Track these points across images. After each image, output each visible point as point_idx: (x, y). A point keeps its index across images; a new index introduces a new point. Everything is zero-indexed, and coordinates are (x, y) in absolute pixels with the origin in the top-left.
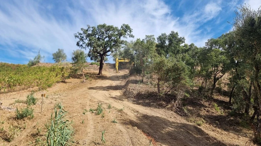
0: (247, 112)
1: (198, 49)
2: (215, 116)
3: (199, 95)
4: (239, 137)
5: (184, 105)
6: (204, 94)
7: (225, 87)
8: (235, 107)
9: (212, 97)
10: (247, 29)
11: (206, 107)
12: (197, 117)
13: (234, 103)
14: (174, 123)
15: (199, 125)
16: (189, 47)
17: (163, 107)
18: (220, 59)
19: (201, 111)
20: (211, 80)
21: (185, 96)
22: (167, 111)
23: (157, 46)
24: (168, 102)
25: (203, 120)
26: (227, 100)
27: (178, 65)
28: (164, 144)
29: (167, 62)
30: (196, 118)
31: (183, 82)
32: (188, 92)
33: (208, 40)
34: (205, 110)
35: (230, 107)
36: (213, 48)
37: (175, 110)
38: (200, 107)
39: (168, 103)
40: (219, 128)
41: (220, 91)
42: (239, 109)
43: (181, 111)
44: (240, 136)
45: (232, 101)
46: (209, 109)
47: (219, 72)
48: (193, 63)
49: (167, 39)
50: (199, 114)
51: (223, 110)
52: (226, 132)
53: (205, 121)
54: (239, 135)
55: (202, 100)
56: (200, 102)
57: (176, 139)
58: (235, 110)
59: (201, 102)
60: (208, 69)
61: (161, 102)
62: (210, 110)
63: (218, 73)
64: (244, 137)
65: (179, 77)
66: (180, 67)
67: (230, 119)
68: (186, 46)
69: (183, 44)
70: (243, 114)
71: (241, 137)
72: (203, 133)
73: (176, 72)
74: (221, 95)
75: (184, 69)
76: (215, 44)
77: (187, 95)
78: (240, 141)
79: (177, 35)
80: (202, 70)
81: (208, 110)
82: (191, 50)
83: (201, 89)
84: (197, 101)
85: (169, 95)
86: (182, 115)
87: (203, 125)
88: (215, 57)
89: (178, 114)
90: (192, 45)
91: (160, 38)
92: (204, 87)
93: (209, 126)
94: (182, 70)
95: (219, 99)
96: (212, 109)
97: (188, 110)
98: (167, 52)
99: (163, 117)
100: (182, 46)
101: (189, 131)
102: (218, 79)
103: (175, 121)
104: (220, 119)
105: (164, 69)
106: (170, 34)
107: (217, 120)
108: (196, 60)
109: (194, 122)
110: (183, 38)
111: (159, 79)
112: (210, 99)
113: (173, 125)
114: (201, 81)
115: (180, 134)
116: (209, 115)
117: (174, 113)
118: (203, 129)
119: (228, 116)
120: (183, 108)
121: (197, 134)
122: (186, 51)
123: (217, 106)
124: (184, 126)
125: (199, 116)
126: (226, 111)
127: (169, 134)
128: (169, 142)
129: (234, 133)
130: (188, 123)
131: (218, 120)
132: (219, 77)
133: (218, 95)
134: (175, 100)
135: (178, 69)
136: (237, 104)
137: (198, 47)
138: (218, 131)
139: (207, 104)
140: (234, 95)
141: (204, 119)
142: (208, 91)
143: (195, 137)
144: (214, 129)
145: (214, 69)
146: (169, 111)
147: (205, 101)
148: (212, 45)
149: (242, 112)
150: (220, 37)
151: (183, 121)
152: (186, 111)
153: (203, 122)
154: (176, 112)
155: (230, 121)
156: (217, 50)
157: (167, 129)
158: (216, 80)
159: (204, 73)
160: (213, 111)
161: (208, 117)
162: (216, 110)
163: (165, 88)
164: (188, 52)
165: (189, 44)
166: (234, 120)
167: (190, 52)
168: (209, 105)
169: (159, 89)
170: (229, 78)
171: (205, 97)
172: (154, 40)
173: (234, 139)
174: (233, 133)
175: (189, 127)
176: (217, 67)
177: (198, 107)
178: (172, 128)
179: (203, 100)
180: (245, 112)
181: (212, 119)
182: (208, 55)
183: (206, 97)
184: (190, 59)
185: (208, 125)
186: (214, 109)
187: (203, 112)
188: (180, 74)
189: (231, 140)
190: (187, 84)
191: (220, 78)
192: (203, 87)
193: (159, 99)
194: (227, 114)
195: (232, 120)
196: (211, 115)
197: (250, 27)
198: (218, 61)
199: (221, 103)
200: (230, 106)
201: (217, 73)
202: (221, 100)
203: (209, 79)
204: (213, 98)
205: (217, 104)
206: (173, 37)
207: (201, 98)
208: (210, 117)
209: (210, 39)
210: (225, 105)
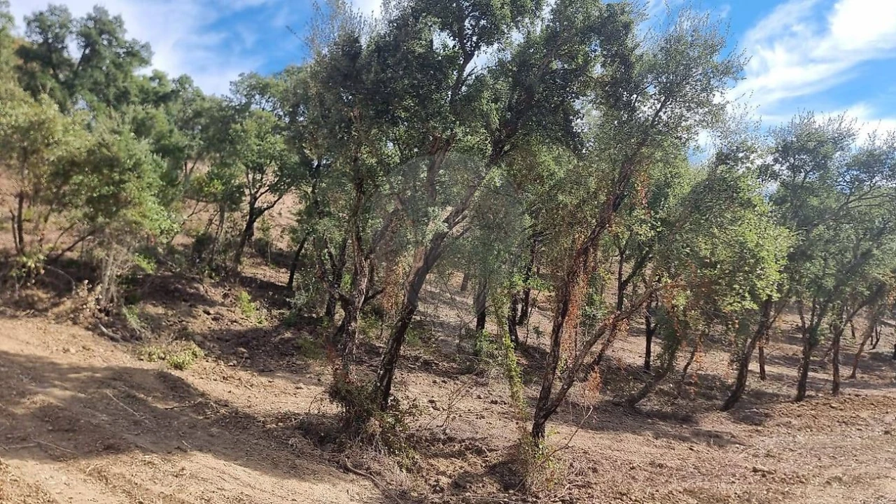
0: (330, 313)
1: (204, 99)
2: (239, 332)
3: (194, 264)
4: (298, 388)
5: (130, 300)
6: (211, 260)
7: (281, 239)
8: (300, 299)
9: (239, 269)
10: (338, 65)
11: (212, 304)
12: (176, 339)
13: (299, 288)
14: (77, 369)
15: (179, 367)
16: (172, 86)
17: (38, 310)
18: (271, 148)
19: (194, 317)
20: (237, 215)
21: (137, 268)
22: (53, 327)
23: (24, 53)
24: (62, 289)
25: (197, 349)
26: (282, 280)
27: (115, 149)
28: (12, 458)
29: (66, 131)
30: (169, 344)
31: (130, 214)
32: (148, 251)
33: (240, 75)
34: (208, 314)
35: (288, 300)
36: (253, 107)
37: (90, 320)
38: (190, 306)
39: (60, 295)
40: (245, 368)
41: (264, 252)
42: (311, 306)
43: (118, 322)
44: (301, 385)
45: (294, 284)
46: (223, 311)
47: (266, 191)
48: (181, 150)
49: (71, 32)
50: (185, 329)
51: (265, 310)
52: (264, 380)
53: (202, 353)
54: (299, 381)
55: (201, 281)
56: (195, 288)
57: (74, 431)
58: (300, 310)
59: (197, 289)
60: (232, 176)
61: (29, 292)
62: (225, 313)
63: (262, 194)
64: (312, 387)
65: (115, 196)
66: (122, 155)
67: (282, 339)
68: (160, 79)
69: (147, 71)
70: (320, 320)
71: (303, 386)
72: (188, 391)
73: (102, 174)
74: (266, 265)
75: (137, 165)
76: (262, 94)
77: (144, 264)
78: (300, 398)
79: (120, 26)
80: (211, 177)
81: (217, 313)
82: (180, 100)
83: (203, 242)
84: (183, 285)
85: (71, 262)
86: (118, 336)
87: (195, 366)
88: (257, 137)
89: (102, 334)
90: (183, 81)
91: (38, 22)
92: (214, 235)
93: (214, 365)
94: (130, 170)
95: (259, 276)
96: (233, 309)
97: (144, 317)
98: (70, 88)
99: (26, 352)
100: (144, 77)
101: (134, 392)
102: (261, 212)
103: (83, 364)
104: (254, 339)
105: (52, 155)
106: (90, 18)
107: (241, 345)
108: (197, 139)
109: (164, 359)
110: (146, 47)
111: (21, 197)
112: (229, 277)
113: (71, 380)
114: (205, 216)
115: (95, 408)
116: (220, 330)
117: (83, 332)
118: (190, 380)
119: (277, 327)
120: (125, 310)
121: (164, 399)
122: (162, 99)
123: (250, 301)
124: (118, 376)
125: (184, 335)
126: (275, 312)
127: (46, 415)
128: (39, 445)
129: (287, 379)
130: (137, 364)
131: (245, 345)
132: (265, 206)
133: (259, 264)
134: (94, 282)
135: (112, 163)
136: (307, 291)
137: (207, 92)
138: (239, 379)
139: (216, 294)
140: (304, 265)
141: (200, 345)
142: (225, 252)
143: (154, 410)
144: (229, 372)
145: (254, 179)
146: (63, 328)
147: (215, 286)
148: (249, 96)
149: (318, 314)
150: (280, 74)
151: (121, 358)
152: (134, 322)
153: (195, 355)
154: (93, 328)
155: (282, 345)
156: (264, 114)
157: (39, 398)
158: (255, 213)
159: (218, 187)
160: (234, 317)
161: (216, 336)
162: (243, 312)
163: (53, 236)
164: (167, 106)
165: (173, 74)
166: (294, 339)
167: (175, 107)
168: (225, 296)
169: (21, 239)
170: (295, 212)
171: (212, 270)
172: (8, 25)
173: (284, 395)
174: (284, 377)
175: (137, 379)
176: (262, 172)
177: (184, 306)
178: (66, 389)
179: (207, 280)
180: (326, 313)
181: (227, 341)
182: (233, 126)
183: (217, 270)
184: (171, 131)
185: (209, 364)
186: (238, 310)
187: (201, 322)
188: (122, 182)
189: (274, 398)
190: (146, 222)
191: (268, 208)
192: (210, 236)
193: (19, 279)
194: (276, 323)
195: (289, 340)
196: (226, 331)
197: (345, 63)
198: (266, 154)
199: (260, 289)
200: (288, 297)
201: (259, 194)
202: (265, 280)
203: (233, 210)
204: (239, 273)
205: (249, 293)
206: (101, 33)
207: (197, 274)
208: (221, 336)
209: (247, 72)
210: (274, 295)
